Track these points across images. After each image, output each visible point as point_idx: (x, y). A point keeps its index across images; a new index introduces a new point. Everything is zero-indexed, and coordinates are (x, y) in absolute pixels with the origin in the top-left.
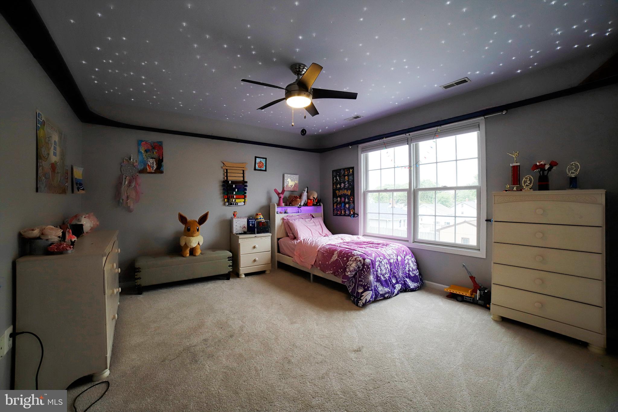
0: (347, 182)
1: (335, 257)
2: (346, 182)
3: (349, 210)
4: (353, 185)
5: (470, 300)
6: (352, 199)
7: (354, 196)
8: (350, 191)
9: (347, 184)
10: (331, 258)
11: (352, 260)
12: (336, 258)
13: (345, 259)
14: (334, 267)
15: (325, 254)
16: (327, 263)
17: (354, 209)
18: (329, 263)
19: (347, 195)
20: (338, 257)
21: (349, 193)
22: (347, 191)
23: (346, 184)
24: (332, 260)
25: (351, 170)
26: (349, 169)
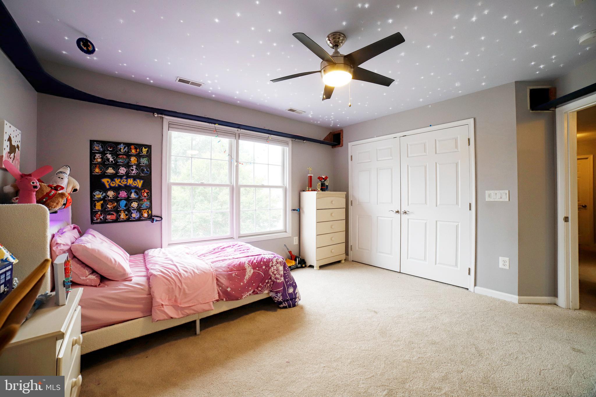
0: (135, 167)
1: (250, 272)
2: (133, 165)
3: (139, 210)
4: (149, 172)
5: (294, 267)
6: (145, 194)
7: (150, 190)
8: (142, 181)
9: (134, 169)
10: (245, 275)
11: (274, 264)
12: (252, 271)
13: (264, 267)
14: (253, 283)
15: (234, 275)
16: (242, 284)
17: (150, 208)
18: (243, 282)
19: (136, 188)
20: (254, 268)
21: (139, 183)
22: (134, 180)
23: (132, 170)
24: (247, 277)
25: (145, 150)
26: (139, 146)
